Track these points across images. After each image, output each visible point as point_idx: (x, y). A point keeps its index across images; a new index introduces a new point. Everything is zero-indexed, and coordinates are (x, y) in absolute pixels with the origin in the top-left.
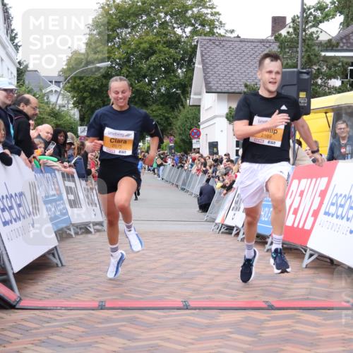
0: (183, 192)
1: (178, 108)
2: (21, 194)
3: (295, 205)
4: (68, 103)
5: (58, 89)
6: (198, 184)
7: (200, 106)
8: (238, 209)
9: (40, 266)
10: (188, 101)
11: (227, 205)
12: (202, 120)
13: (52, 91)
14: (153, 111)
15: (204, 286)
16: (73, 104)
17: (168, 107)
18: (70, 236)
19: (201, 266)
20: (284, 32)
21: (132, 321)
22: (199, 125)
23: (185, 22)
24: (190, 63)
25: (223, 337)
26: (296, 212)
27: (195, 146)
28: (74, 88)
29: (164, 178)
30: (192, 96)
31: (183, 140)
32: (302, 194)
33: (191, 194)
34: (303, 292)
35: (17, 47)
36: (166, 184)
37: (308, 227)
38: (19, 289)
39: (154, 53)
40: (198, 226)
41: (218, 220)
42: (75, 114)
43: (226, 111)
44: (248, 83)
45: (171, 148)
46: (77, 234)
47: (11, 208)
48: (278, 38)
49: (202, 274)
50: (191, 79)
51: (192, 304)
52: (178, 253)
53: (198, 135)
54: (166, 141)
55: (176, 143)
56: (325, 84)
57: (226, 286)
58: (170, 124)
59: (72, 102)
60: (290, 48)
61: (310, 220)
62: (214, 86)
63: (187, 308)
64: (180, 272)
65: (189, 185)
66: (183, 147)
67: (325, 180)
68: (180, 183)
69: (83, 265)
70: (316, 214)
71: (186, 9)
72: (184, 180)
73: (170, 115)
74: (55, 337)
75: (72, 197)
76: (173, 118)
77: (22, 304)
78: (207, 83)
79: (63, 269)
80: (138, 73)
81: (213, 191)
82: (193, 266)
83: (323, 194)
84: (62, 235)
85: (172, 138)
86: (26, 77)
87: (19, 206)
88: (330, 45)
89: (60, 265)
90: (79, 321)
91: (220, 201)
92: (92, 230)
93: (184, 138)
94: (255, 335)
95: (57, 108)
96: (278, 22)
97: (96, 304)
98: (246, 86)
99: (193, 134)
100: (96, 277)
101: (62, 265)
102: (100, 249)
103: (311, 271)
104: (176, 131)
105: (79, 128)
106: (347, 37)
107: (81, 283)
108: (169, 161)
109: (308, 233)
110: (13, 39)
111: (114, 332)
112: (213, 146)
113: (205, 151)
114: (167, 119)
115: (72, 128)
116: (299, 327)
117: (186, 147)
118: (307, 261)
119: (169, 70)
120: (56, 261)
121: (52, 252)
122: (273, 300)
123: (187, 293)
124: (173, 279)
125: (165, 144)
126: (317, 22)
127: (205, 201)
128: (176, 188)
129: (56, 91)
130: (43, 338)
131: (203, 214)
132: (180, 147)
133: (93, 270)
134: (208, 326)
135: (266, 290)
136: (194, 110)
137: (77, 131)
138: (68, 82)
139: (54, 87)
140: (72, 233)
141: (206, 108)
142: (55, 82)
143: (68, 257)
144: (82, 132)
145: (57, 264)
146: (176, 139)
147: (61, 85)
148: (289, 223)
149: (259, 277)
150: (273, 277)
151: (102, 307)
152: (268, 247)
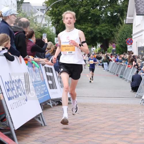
0: (121, 79)
1: (118, 25)
2: (19, 80)
4: (49, 23)
5: (43, 14)
7: (132, 24)
10: (125, 21)
12: (133, 33)
13: (39, 15)
14: (102, 27)
15: (136, 139)
16: (52, 23)
17: (112, 25)
18: (50, 107)
19: (133, 127)
22: (132, 36)
27: (129, 50)
28: (52, 13)
29: (109, 70)
30: (127, 18)
31: (121, 46)
33: (126, 80)
36: (110, 74)
45: (113, 51)
46: (54, 105)
47: (13, 89)
49: (134, 131)
50: (127, 6)
52: (118, 118)
53: (131, 42)
54: (110, 47)
55: (116, 48)
58: (113, 36)
59: (51, 22)
62: (141, 11)
64: (120, 130)
65: (125, 75)
66: (121, 50)
68: (119, 73)
72: (122, 71)
73: (113, 30)
76: (115, 31)
78: (137, 9)
79: (46, 128)
80: (93, 3)
82: (127, 126)
84: (45, 106)
85: (114, 44)
87: (18, 88)
89: (43, 125)
93: (122, 44)
95: (42, 26)
99: (128, 42)
101: (45, 125)
104: (117, 40)
105: (55, 38)
107: (57, 137)
114: (111, 32)
115: (51, 39)
120: (41, 122)
121: (38, 117)
124: (115, 134)
125: (109, 48)
128: (117, 77)
129: (41, 16)
131: (134, 93)
132: (119, 50)
136: (129, 26)
137: (54, 41)
138: (49, 10)
139: (40, 13)
140: (51, 105)
141: (136, 25)
142: (41, 10)
143: (48, 120)
144: (57, 41)
145: (41, 124)
146: (117, 45)
147: (45, 12)
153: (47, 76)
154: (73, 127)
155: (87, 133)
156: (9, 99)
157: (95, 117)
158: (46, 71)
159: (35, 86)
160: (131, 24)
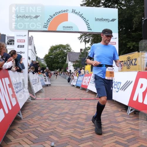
0: (65, 79)
1: (64, 64)
2: (36, 79)
3: (85, 81)
6: (68, 77)
8: (75, 82)
9: (40, 92)
10: (66, 63)
11: (73, 81)
12: (68, 66)
15: (69, 96)
16: (46, 63)
17: (62, 64)
18: (45, 87)
20: (82, 51)
21: (56, 102)
23: (65, 49)
24: (66, 56)
25: (73, 105)
26: (85, 82)
27: (67, 71)
29: (62, 76)
32: (86, 79)
34: (86, 97)
35: (36, 54)
37: (87, 85)
38: (36, 96)
39: (60, 54)
40: (67, 85)
41: (71, 84)
42: (46, 65)
43: (72, 65)
47: (34, 82)
48: (81, 52)
49: (69, 94)
50: (66, 59)
51: (67, 99)
52: (64, 90)
53: (68, 69)
54: (62, 70)
57: (73, 96)
60: (84, 54)
61: (88, 84)
62: (70, 60)
63: (66, 100)
64: (65, 93)
67: (90, 77)
68: (64, 77)
70: (89, 83)
71: (65, 47)
74: (42, 105)
75: (45, 80)
76: (63, 66)
77: (36, 99)
79: (43, 93)
81: (70, 79)
82: (67, 92)
83: (90, 79)
84: (43, 86)
86: (38, 59)
87: (36, 81)
90: (46, 102)
91: (72, 80)
92: (49, 85)
94: (78, 105)
95: (43, 64)
96: (81, 50)
97: (49, 99)
98: (76, 60)
102: (50, 89)
103: (87, 93)
104: (64, 68)
108: (63, 73)
109: (87, 86)
110: (36, 52)
111: (53, 104)
112: (70, 71)
113: (69, 72)
116: (86, 103)
117: (65, 71)
118: (87, 91)
119: (63, 57)
120: (42, 91)
121: (41, 90)
122: (81, 98)
123: (66, 97)
124: (63, 95)
126: (88, 50)
127: (69, 80)
133: (49, 93)
134: (70, 103)
138: (45, 60)
139: (42, 60)
148: (84, 84)
149: (79, 94)
150: (81, 94)
151: (50, 100)
152: (80, 89)
156: (33, 84)
159: (40, 81)
160: (68, 64)
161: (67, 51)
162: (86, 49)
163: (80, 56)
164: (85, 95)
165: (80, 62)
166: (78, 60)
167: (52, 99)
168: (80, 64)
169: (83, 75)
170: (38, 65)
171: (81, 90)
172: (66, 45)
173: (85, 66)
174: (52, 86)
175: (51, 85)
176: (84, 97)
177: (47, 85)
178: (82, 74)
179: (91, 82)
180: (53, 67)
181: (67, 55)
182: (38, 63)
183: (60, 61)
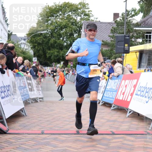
2: (9, 86)
3: (123, 91)
4: (29, 48)
5: (25, 42)
9: (17, 116)
13: (22, 43)
14: (65, 52)
15: (86, 124)
16: (31, 48)
18: (29, 103)
20: (118, 19)
21: (55, 139)
23: (78, 14)
26: (124, 94)
28: (31, 42)
29: (69, 79)
32: (126, 86)
34: (127, 127)
36: (70, 82)
37: (129, 100)
38: (8, 125)
42: (32, 52)
44: (104, 40)
45: (71, 67)
46: (32, 102)
47: (5, 91)
48: (116, 22)
49: (85, 119)
54: (69, 64)
55: (73, 65)
56: (135, 41)
61: (130, 97)
63: (78, 134)
67: (136, 81)
69: (34, 116)
70: (132, 95)
71: (78, 9)
74: (23, 146)
75: (30, 87)
77: (9, 132)
79: (27, 117)
83: (135, 86)
84: (26, 103)
85: (72, 63)
86: (12, 37)
87: (8, 90)
88: (138, 25)
89: (25, 115)
90: (33, 139)
94: (107, 145)
95: (24, 50)
96: (116, 15)
97: (40, 132)
98: (103, 41)
100: (40, 120)
101: (26, 115)
102: (42, 109)
103: (130, 119)
105: (33, 58)
106: (144, 22)
107: (34, 123)
108: (71, 72)
109: (129, 102)
110: (6, 21)
111: (48, 144)
115: (30, 58)
116: (125, 142)
118: (128, 114)
120: (23, 114)
121: (22, 110)
122: (114, 130)
126: (133, 16)
129: (24, 43)
130: (18, 146)
132: (75, 66)
133: (39, 118)
135: (111, 126)
138: (29, 39)
139: (23, 41)
140: (30, 102)
142: (24, 39)
143: (29, 112)
144: (34, 60)
145: (24, 115)
146: (73, 63)
147: (26, 41)
148: (121, 99)
149: (109, 121)
150: (114, 121)
151: (43, 133)
152: (112, 108)
153: (28, 83)
154: (45, 116)
155: (54, 121)
156: (2, 98)
157: (59, 110)
158: (27, 80)
161: (81, 19)
162: (128, 15)
163: (113, 31)
164: (123, 122)
165: (113, 45)
166: (109, 40)
167: (45, 132)
168: (112, 50)
169: (118, 76)
170: (13, 52)
171: (114, 113)
172: (80, 4)
173: (125, 55)
174: (47, 102)
175: (45, 99)
176: (121, 128)
177: (35, 100)
178: (115, 74)
179: (139, 93)
180: (48, 56)
181: (81, 27)
182: (12, 48)
183: (65, 44)
